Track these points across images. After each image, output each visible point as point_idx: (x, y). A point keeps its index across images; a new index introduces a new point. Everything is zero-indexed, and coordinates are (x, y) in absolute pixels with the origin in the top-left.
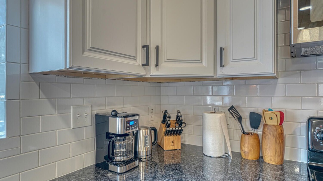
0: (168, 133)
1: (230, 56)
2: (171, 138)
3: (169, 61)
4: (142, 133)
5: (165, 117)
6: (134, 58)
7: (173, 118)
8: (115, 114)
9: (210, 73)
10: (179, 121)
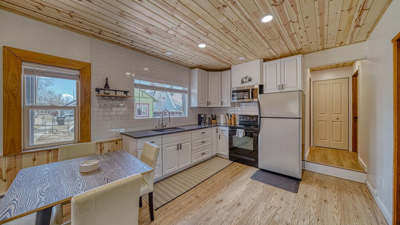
0: (213, 119)
1: (224, 103)
2: (214, 120)
3: (212, 104)
4: (207, 118)
5: (212, 115)
6: (206, 104)
7: (214, 116)
8: (202, 114)
9: (220, 106)
10: (215, 117)
